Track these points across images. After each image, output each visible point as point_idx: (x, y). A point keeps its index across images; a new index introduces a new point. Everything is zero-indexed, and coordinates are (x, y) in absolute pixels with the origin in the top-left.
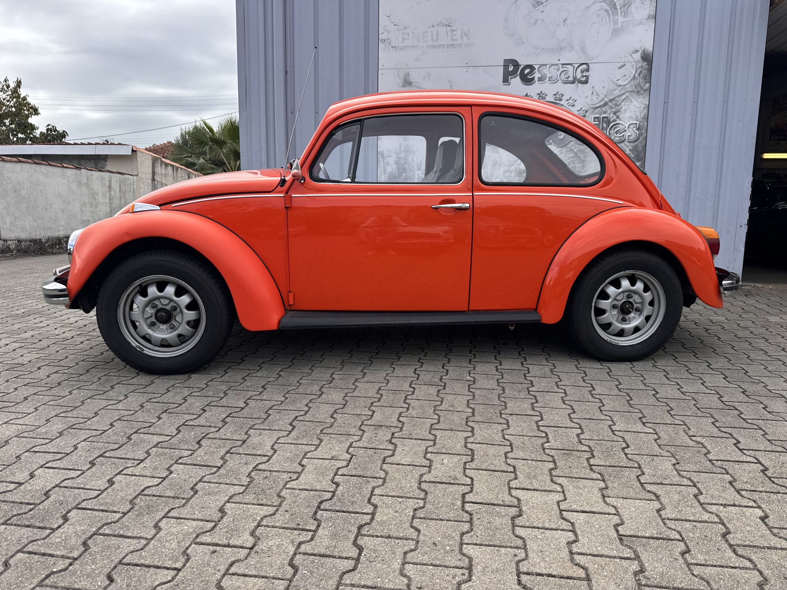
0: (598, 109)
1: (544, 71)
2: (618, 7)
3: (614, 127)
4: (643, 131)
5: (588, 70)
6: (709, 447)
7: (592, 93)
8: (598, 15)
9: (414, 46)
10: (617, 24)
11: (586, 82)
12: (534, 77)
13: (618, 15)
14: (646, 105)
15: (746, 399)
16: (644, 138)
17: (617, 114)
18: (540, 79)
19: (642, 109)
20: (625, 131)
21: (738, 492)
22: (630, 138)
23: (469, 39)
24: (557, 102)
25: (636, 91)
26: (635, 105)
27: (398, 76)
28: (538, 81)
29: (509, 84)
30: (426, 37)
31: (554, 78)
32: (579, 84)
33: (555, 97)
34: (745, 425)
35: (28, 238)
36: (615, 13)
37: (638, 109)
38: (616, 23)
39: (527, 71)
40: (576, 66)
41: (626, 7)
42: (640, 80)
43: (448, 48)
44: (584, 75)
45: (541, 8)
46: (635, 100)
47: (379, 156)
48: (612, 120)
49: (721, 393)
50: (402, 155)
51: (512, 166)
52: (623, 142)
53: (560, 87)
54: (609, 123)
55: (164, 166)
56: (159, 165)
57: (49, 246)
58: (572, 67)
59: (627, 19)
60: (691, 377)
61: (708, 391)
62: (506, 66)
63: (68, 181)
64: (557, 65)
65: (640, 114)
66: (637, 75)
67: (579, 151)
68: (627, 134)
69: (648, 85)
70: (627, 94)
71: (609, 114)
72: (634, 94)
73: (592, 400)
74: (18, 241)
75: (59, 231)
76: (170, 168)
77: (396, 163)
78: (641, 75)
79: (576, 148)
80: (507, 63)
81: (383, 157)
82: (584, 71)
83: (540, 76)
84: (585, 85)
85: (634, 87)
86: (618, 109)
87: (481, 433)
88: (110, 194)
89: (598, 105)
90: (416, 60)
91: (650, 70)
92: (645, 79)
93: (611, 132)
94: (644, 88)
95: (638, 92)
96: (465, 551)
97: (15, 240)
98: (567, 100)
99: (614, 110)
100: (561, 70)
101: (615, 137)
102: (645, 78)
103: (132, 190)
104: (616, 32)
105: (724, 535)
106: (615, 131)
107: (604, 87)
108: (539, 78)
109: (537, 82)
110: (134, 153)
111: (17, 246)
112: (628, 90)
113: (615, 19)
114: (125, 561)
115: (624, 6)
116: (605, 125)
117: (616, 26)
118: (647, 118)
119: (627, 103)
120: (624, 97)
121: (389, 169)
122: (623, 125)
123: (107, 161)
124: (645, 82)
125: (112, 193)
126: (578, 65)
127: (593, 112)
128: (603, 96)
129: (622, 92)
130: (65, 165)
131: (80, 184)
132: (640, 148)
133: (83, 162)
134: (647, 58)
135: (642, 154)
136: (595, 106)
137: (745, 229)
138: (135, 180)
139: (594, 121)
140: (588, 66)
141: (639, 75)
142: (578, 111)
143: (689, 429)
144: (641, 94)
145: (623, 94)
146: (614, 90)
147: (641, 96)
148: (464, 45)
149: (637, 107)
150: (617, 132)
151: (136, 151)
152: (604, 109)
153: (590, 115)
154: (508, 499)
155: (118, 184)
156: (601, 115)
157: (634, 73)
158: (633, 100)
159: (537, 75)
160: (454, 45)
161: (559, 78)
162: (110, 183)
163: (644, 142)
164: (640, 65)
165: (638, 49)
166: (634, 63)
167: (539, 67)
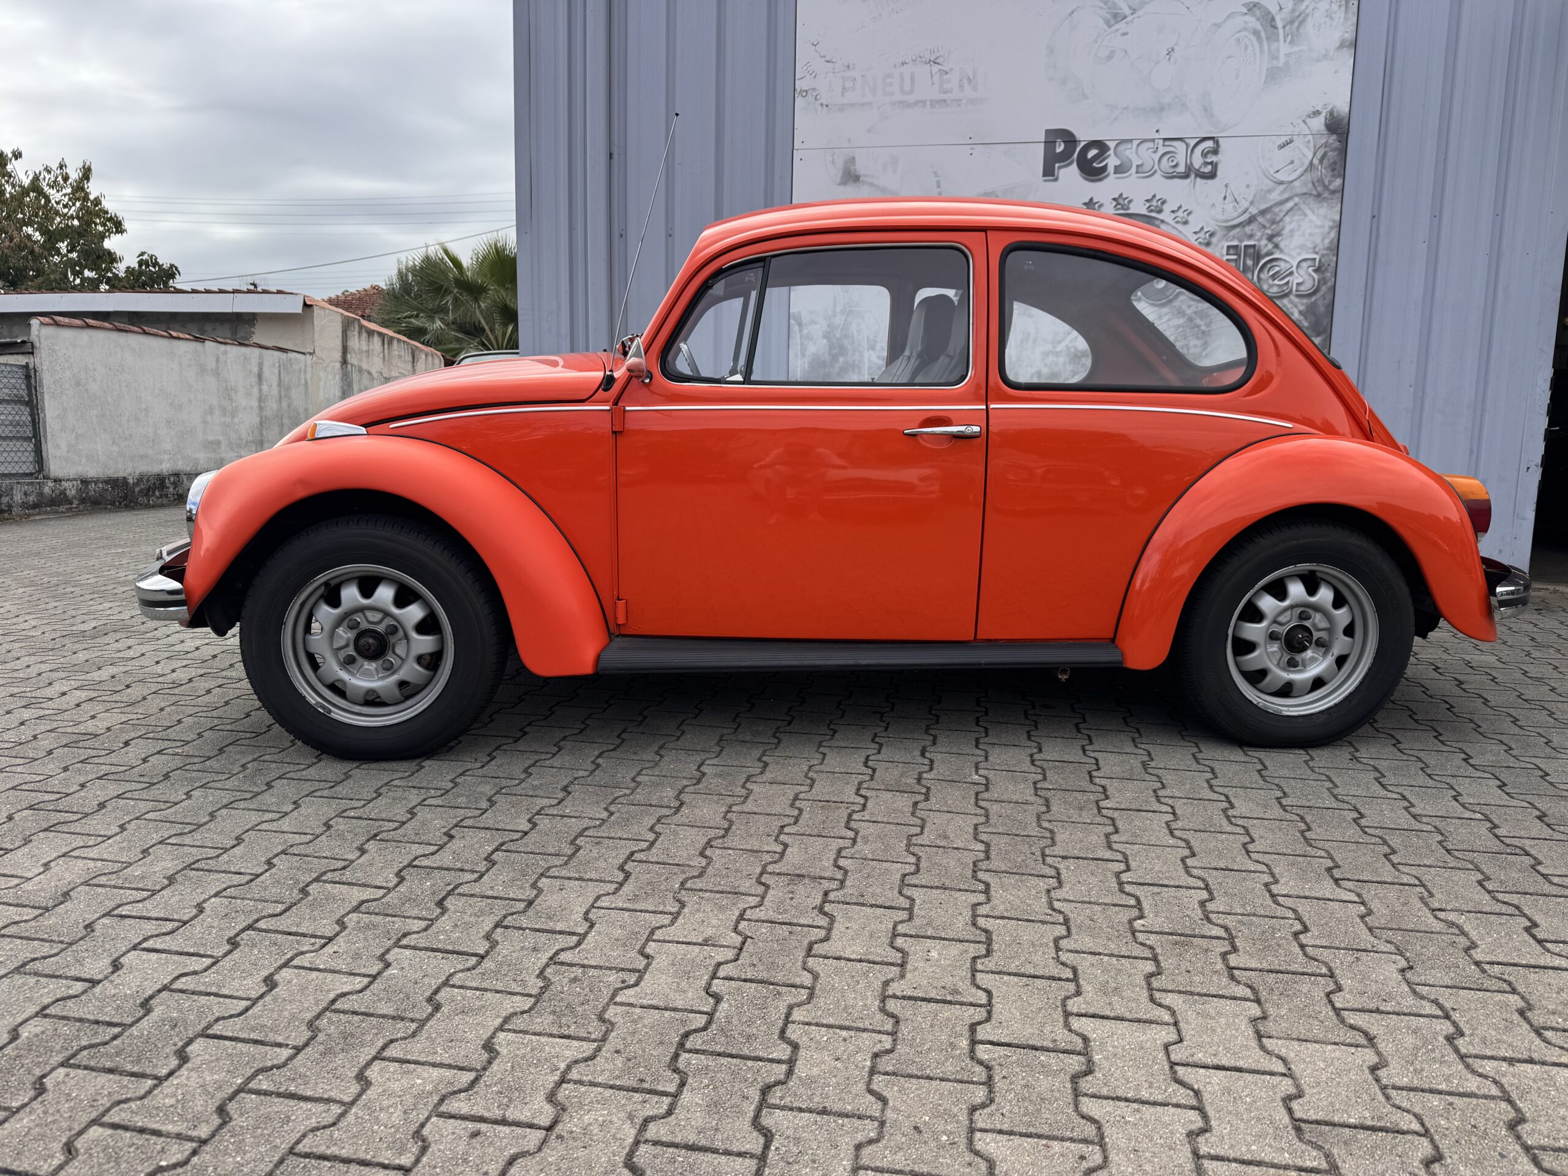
0: (1237, 230)
1: (1127, 152)
2: (1279, 24)
3: (1269, 266)
4: (1328, 274)
5: (1215, 152)
6: (1473, 934)
7: (1225, 198)
8: (1239, 40)
9: (866, 104)
10: (1277, 58)
11: (1212, 175)
12: (1106, 166)
13: (1278, 40)
14: (1334, 221)
15: (1547, 832)
16: (1329, 289)
17: (1275, 240)
18: (1118, 170)
19: (1327, 229)
20: (1291, 273)
21: (1538, 1032)
22: (1302, 288)
23: (975, 89)
24: (1153, 214)
25: (1315, 193)
26: (1311, 221)
27: (833, 162)
28: (1115, 173)
29: (1056, 180)
30: (891, 84)
31: (1146, 168)
32: (1198, 179)
33: (1148, 205)
34: (1547, 888)
35: (101, 475)
36: (1273, 37)
37: (1317, 231)
38: (1274, 57)
39: (1092, 153)
40: (1192, 142)
41: (1296, 24)
42: (1322, 171)
43: (932, 106)
44: (1209, 160)
45: (1121, 26)
46: (1313, 212)
47: (792, 322)
48: (1264, 252)
49: (1493, 817)
50: (839, 320)
51: (1060, 342)
52: (1286, 295)
53: (1159, 186)
54: (1257, 257)
55: (364, 335)
56: (356, 333)
57: (141, 491)
58: (1183, 145)
59: (1295, 49)
60: (1431, 783)
61: (1467, 814)
62: (1049, 144)
63: (180, 365)
64: (1153, 140)
65: (1323, 240)
66: (1316, 162)
67: (1195, 313)
68: (1296, 279)
69: (1338, 182)
70: (1296, 199)
71: (1259, 240)
72: (1311, 200)
73: (1229, 828)
74: (82, 482)
75: (161, 462)
76: (376, 340)
77: (826, 336)
78: (1325, 161)
79: (1189, 307)
80: (1054, 136)
81: (800, 325)
82: (1208, 152)
83: (1118, 163)
84: (1210, 182)
85: (1310, 185)
86: (1278, 229)
87: (1006, 896)
88: (260, 390)
89: (1235, 222)
90: (869, 131)
91: (1343, 151)
92: (1333, 170)
93: (1262, 276)
94: (1331, 187)
95: (1319, 195)
96: (979, 1146)
97: (75, 480)
98: (1173, 212)
99: (1269, 232)
100: (1161, 151)
101: (1271, 286)
102: (1333, 167)
103: (303, 382)
104: (1274, 75)
105: (1512, 1126)
106: (1271, 273)
107: (1248, 186)
108: (1116, 167)
109: (1112, 176)
110: (307, 309)
111: (79, 491)
112: (1299, 191)
113: (1272, 48)
114: (300, 1148)
115: (1292, 22)
116: (1250, 263)
117: (1275, 62)
118: (1336, 248)
119: (1296, 218)
120: (1290, 204)
121: (812, 349)
122: (1286, 261)
123: (254, 325)
124: (1333, 176)
125: (265, 388)
126: (1197, 140)
127: (1225, 235)
128: (1246, 204)
129: (1286, 196)
130: (174, 334)
131: (202, 370)
132: (1322, 309)
133: (208, 327)
134: (1338, 127)
135: (1326, 321)
136: (1230, 224)
137: (1536, 475)
138: (309, 362)
139: (1228, 254)
140: (1217, 143)
141: (1321, 161)
142: (1195, 233)
143: (1431, 895)
144: (1325, 199)
145: (1287, 200)
146: (1270, 191)
147: (1325, 205)
148: (964, 101)
149: (1317, 226)
150: (1273, 277)
151: (311, 306)
152: (1248, 229)
153: (1219, 241)
154: (1063, 1038)
155: (277, 371)
156: (1241, 241)
157: (1310, 157)
158: (1308, 212)
159: (1112, 162)
160: (945, 101)
161: (1156, 167)
162: (261, 369)
163: (1329, 297)
164: (1323, 141)
165: (1319, 108)
166: (1310, 137)
167: (1117, 145)
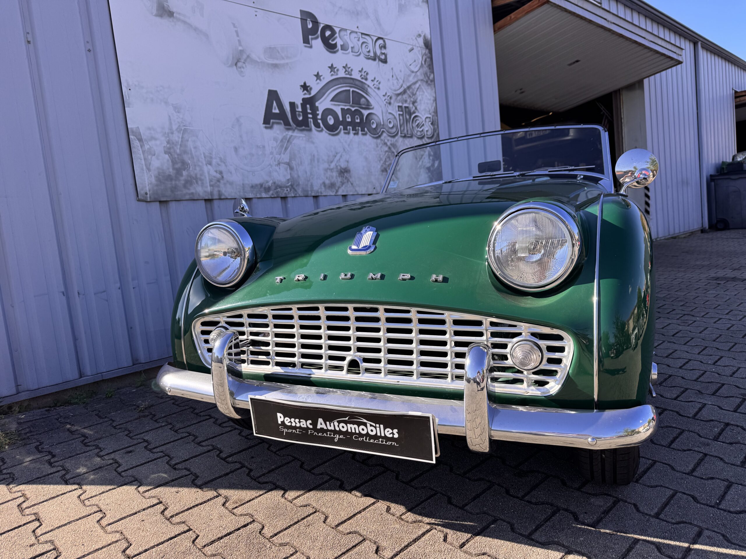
0: (400, 97)
1: (345, 37)
3: (415, 119)
5: (384, 47)
7: (393, 76)
11: (385, 61)
14: (434, 97)
16: (437, 135)
17: (416, 104)
19: (432, 102)
20: (423, 125)
22: (428, 133)
24: (364, 81)
25: (425, 80)
26: (426, 96)
28: (341, 49)
29: (311, 47)
31: (356, 50)
32: (380, 62)
33: (360, 74)
37: (429, 102)
39: (328, 33)
40: (375, 39)
42: (426, 69)
44: (383, 52)
47: (131, 137)
48: (412, 111)
50: (176, 138)
53: (363, 63)
54: (410, 114)
58: (371, 40)
64: (356, 33)
65: (432, 107)
66: (423, 63)
67: (391, 144)
68: (426, 128)
69: (432, 76)
70: (419, 83)
71: (409, 104)
72: (425, 84)
78: (426, 63)
79: (388, 140)
80: (305, 15)
81: (140, 140)
82: (382, 46)
83: (342, 43)
84: (385, 65)
85: (423, 76)
86: (415, 98)
89: (399, 92)
91: (432, 59)
92: (430, 69)
93: (413, 125)
94: (430, 78)
95: (427, 82)
98: (372, 80)
99: (412, 99)
100: (362, 40)
101: (418, 131)
102: (429, 67)
104: (401, 8)
106: (417, 124)
107: (401, 71)
108: (341, 46)
109: (340, 51)
112: (419, 78)
116: (408, 117)
118: (436, 112)
119: (421, 93)
120: (417, 85)
121: (156, 163)
122: (421, 118)
124: (430, 72)
126: (377, 38)
127: (396, 99)
128: (401, 82)
129: (415, 80)
134: (428, 45)
136: (397, 92)
140: (384, 41)
141: (425, 63)
142: (384, 96)
144: (429, 85)
145: (416, 82)
146: (409, 76)
147: (430, 87)
149: (428, 99)
150: (418, 126)
152: (405, 96)
156: (403, 104)
157: (421, 60)
158: (425, 91)
159: (339, 42)
164: (424, 52)
165: (420, 33)
166: (419, 48)
167: (340, 31)
